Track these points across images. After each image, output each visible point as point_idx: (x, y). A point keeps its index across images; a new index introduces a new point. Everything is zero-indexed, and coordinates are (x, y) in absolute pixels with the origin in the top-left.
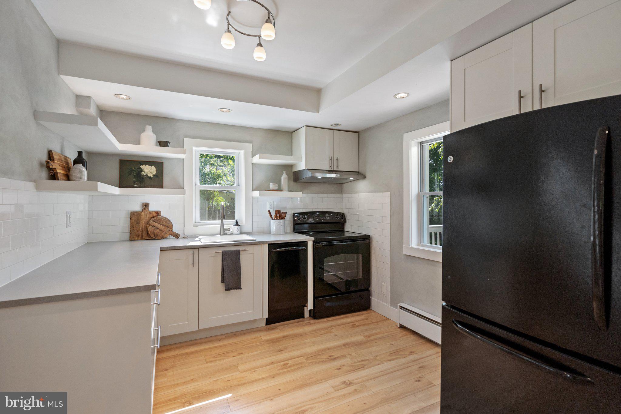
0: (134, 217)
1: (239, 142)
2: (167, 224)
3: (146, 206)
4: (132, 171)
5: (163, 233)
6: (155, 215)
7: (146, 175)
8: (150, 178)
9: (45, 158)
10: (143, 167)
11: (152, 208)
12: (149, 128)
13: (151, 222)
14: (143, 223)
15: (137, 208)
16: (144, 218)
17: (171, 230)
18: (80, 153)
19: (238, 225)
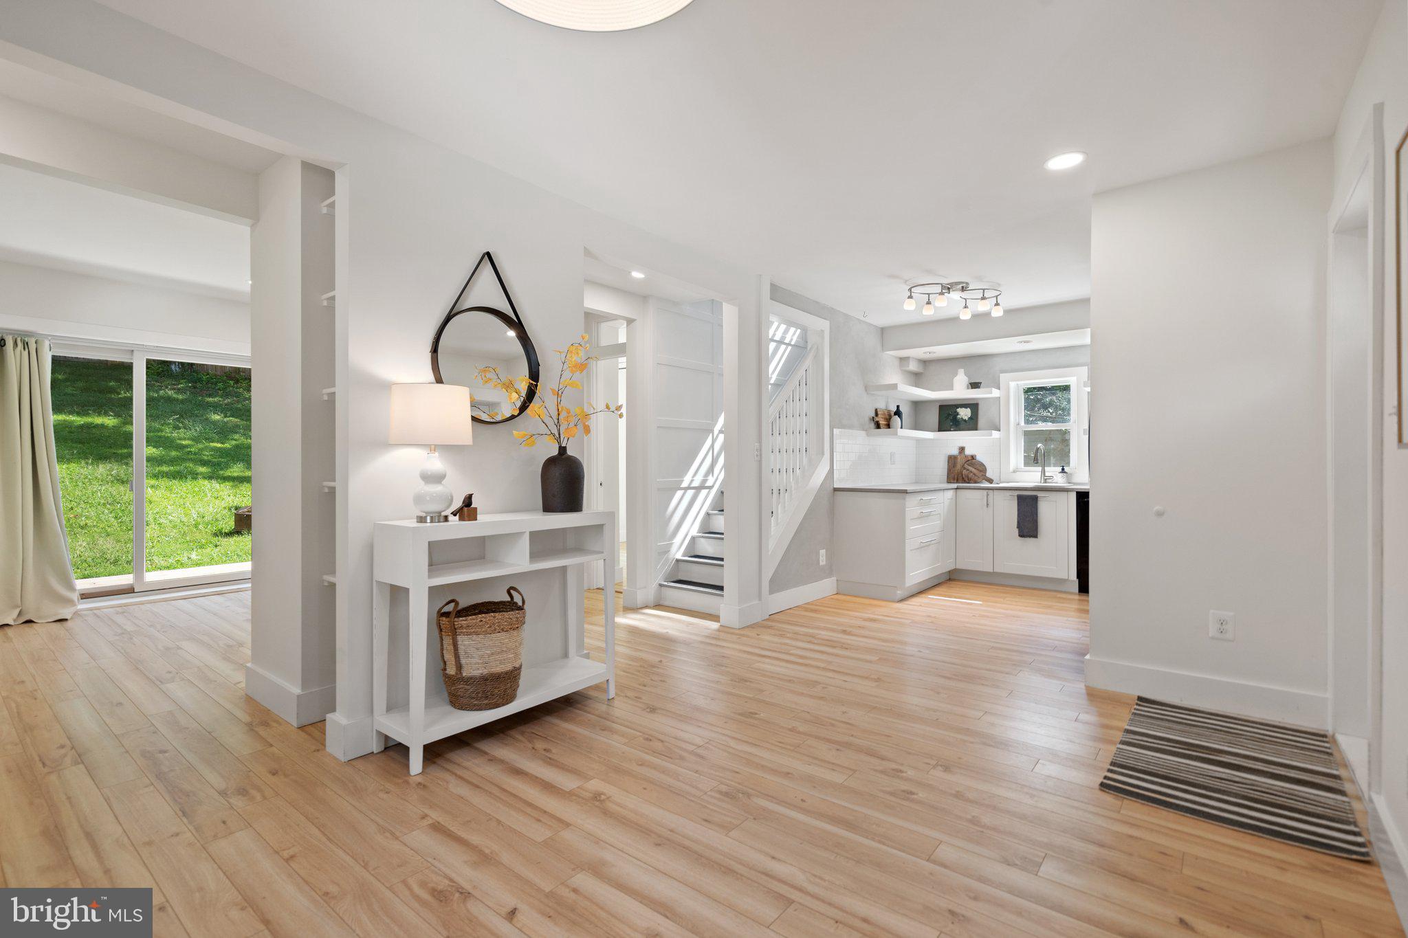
0: (952, 460)
1: (1065, 367)
2: (980, 469)
3: (962, 449)
4: (949, 415)
5: (977, 477)
6: (970, 458)
7: (962, 418)
8: (965, 421)
9: (873, 414)
10: (959, 410)
11: (968, 452)
12: (961, 372)
13: (966, 466)
14: (959, 467)
15: (955, 452)
16: (960, 461)
17: (984, 473)
18: (898, 407)
19: (1065, 472)
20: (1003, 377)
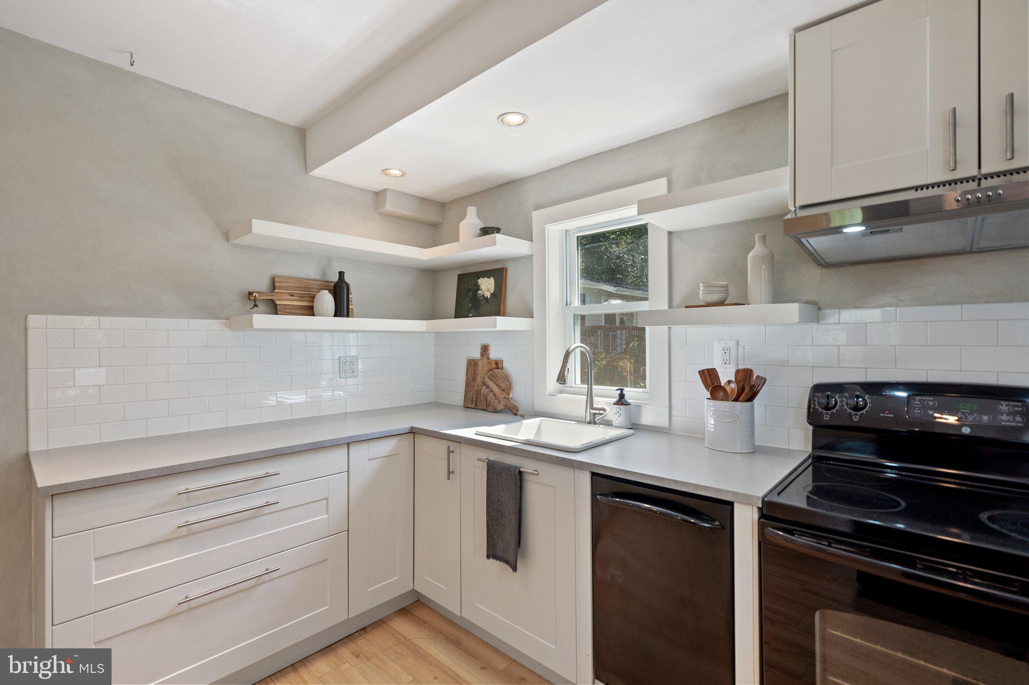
0: (471, 368)
2: (503, 385)
3: (486, 350)
4: (469, 289)
5: (496, 402)
6: (493, 366)
7: (483, 295)
8: (486, 299)
10: (480, 281)
11: (493, 355)
12: (472, 211)
13: (487, 379)
14: (479, 380)
15: (476, 354)
16: (481, 371)
17: (507, 396)
18: (341, 274)
19: (628, 404)
20: (536, 215)
